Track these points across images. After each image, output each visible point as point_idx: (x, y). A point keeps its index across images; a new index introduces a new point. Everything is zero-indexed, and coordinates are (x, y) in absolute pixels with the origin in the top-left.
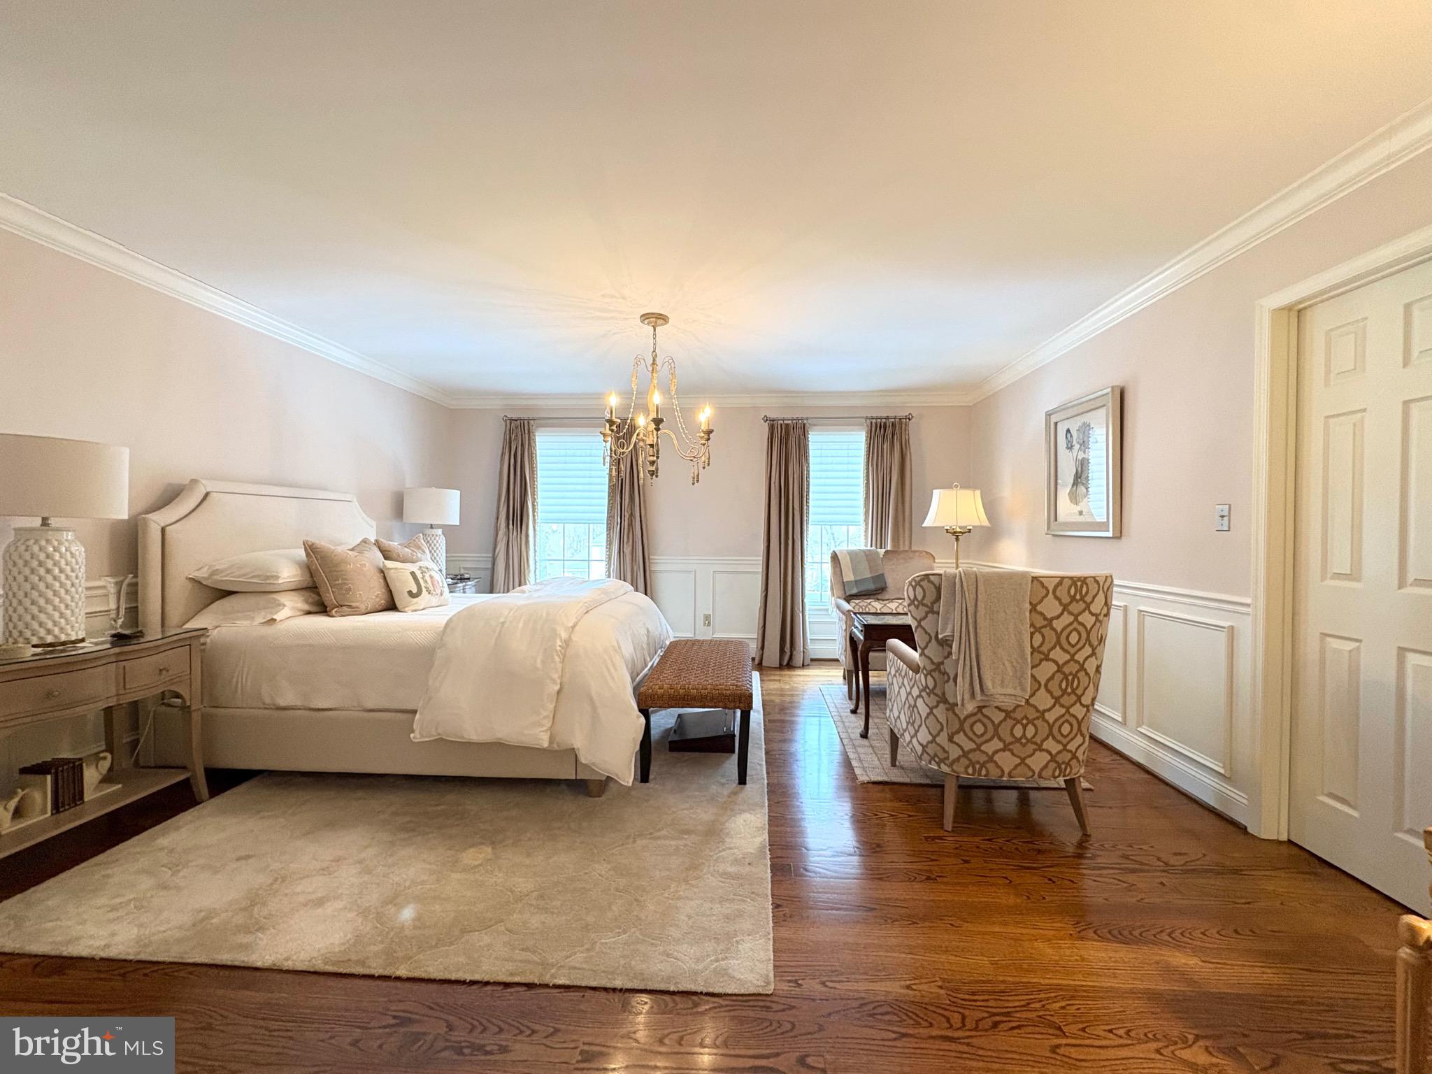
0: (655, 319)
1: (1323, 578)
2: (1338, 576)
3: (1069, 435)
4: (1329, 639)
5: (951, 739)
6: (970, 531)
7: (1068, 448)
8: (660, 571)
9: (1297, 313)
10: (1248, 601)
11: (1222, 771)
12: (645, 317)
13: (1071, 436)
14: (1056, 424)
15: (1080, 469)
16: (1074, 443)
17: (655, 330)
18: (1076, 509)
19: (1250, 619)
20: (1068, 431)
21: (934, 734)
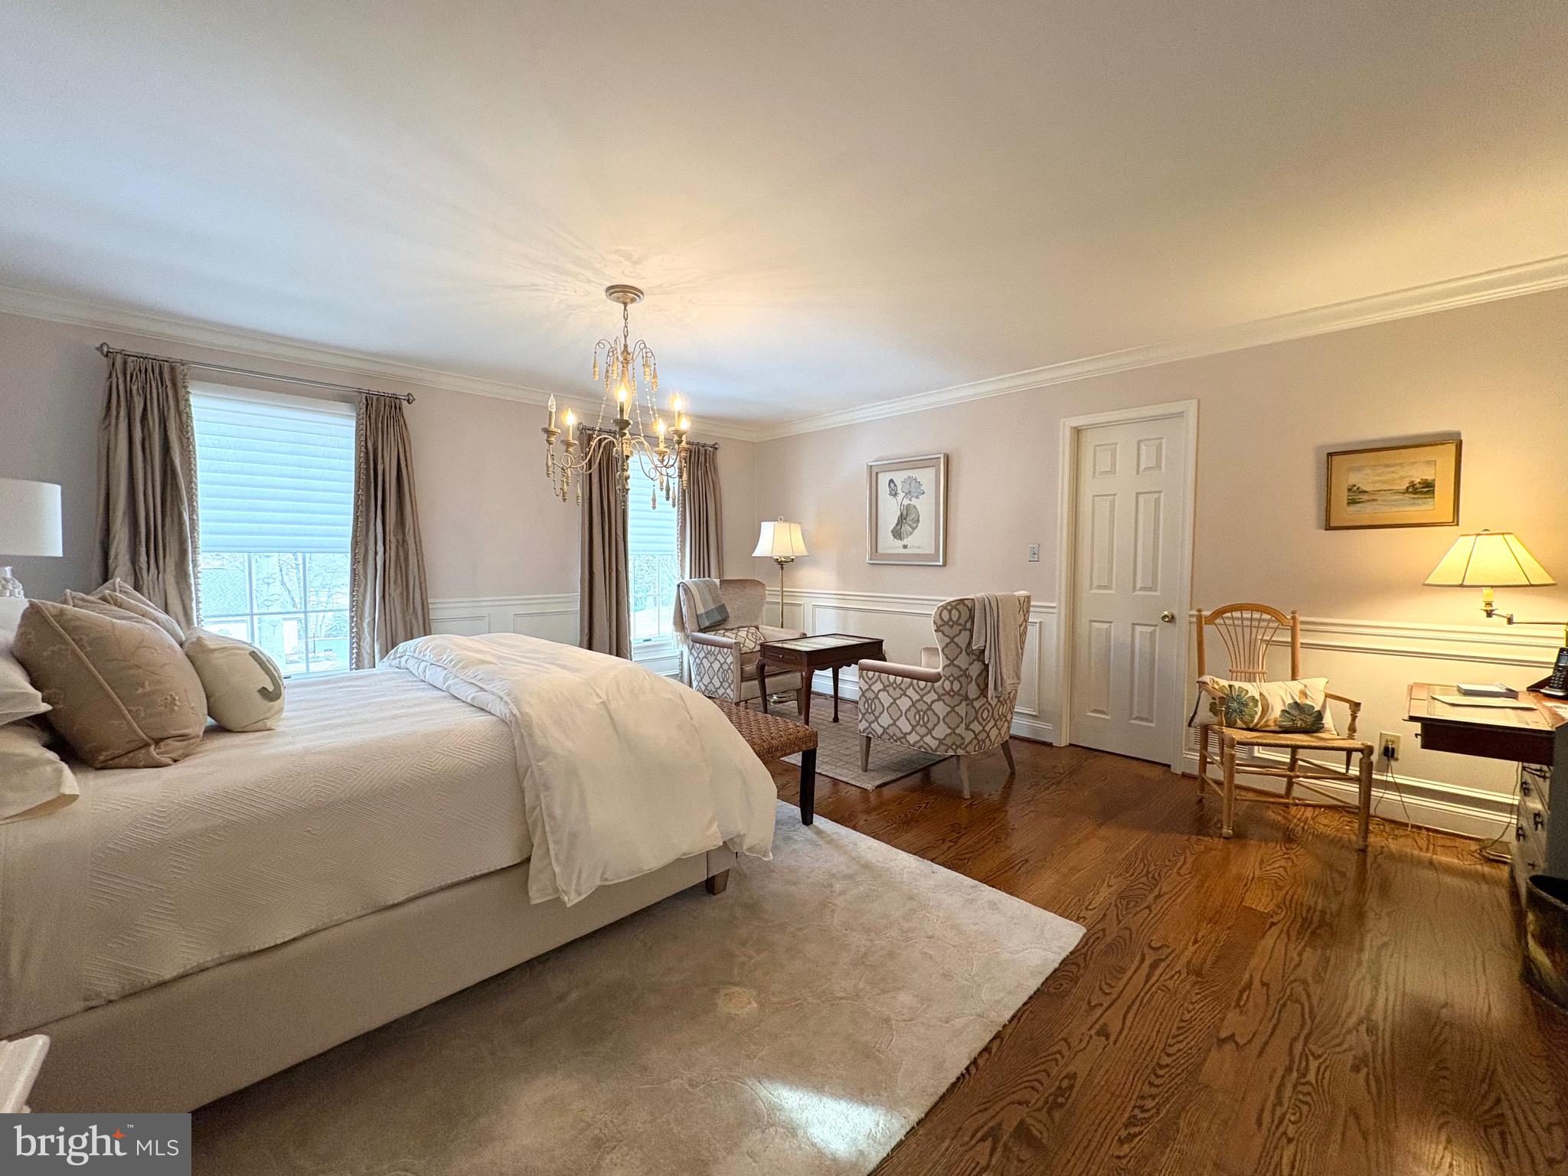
0: (624, 293)
1: (1091, 589)
2: (1099, 587)
3: (892, 485)
4: (1094, 623)
5: (967, 728)
6: (793, 560)
7: (891, 494)
8: (444, 620)
9: (1078, 431)
10: (1054, 605)
11: (1034, 713)
12: (612, 290)
13: (895, 485)
14: (877, 473)
15: (905, 512)
16: (899, 491)
17: (625, 309)
18: (900, 543)
19: (1055, 616)
20: (891, 481)
21: (953, 727)
